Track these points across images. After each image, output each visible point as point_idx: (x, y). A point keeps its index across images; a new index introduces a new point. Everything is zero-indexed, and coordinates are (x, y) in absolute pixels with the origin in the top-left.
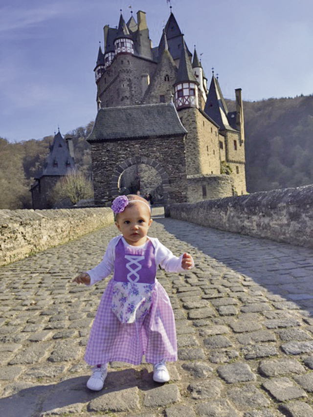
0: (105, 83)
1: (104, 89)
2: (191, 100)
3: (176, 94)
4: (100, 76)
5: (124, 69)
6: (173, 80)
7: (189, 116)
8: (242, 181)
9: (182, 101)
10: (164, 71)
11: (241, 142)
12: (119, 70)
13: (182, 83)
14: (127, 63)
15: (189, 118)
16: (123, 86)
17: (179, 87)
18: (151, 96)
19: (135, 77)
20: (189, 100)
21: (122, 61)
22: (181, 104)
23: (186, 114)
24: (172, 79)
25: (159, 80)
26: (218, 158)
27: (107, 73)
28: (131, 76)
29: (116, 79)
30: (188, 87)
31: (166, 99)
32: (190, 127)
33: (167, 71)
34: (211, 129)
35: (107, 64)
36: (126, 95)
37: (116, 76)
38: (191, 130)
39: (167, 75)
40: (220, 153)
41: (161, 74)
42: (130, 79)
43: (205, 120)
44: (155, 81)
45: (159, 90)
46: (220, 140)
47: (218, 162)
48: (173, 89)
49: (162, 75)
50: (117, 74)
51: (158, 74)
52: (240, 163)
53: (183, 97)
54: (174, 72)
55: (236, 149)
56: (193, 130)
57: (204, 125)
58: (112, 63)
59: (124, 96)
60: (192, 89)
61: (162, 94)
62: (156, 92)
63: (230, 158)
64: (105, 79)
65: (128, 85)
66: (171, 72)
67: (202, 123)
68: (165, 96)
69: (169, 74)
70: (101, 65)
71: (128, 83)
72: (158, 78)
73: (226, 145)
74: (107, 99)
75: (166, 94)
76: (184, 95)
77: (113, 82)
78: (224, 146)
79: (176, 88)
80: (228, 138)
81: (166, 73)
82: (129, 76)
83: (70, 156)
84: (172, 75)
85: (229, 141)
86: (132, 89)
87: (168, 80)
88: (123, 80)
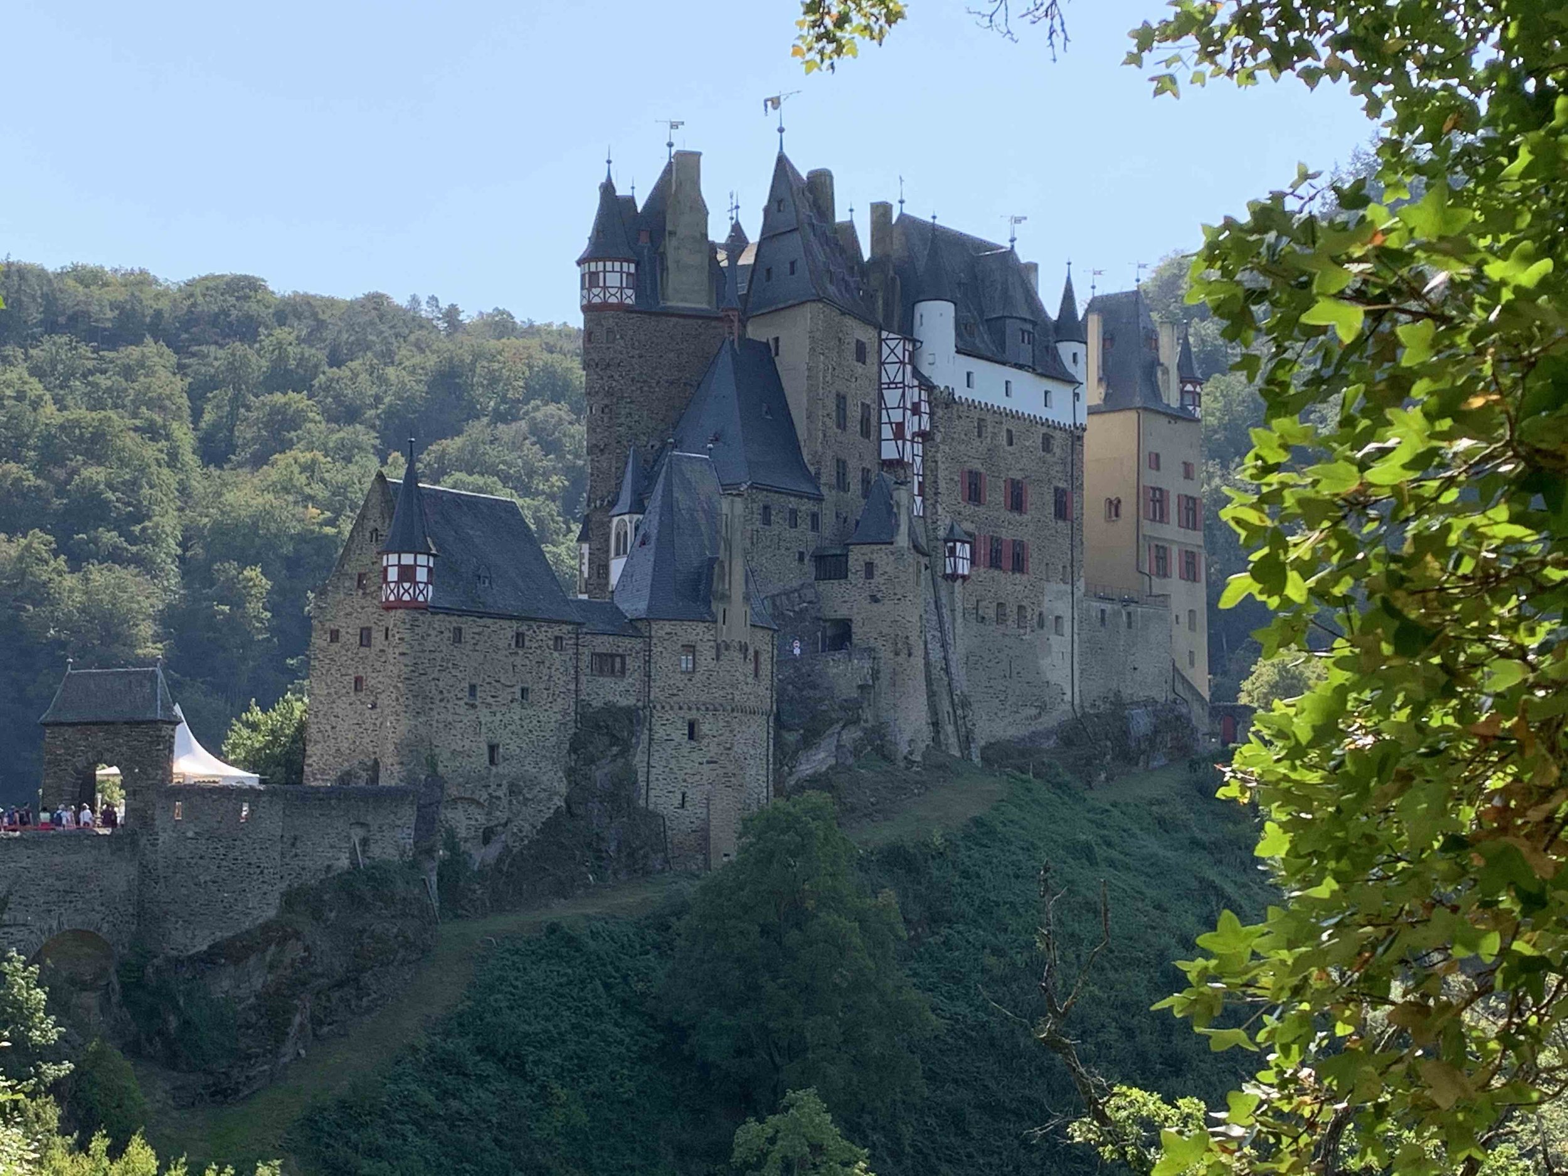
5: (597, 356)
6: (385, 540)
10: (371, 519)
11: (719, 646)
14: (606, 338)
20: (396, 591)
25: (361, 537)
26: (560, 706)
31: (368, 582)
33: (375, 521)
34: (521, 635)
39: (375, 529)
40: (577, 690)
43: (476, 622)
45: (358, 560)
46: (601, 650)
49: (366, 529)
52: (710, 708)
55: (694, 668)
57: (458, 639)
61: (363, 571)
62: (353, 564)
63: (658, 696)
66: (383, 523)
68: (368, 576)
69: (379, 528)
75: (370, 571)
78: (633, 664)
80: (655, 640)
81: (375, 524)
84: (384, 528)
85: (656, 649)
87: (377, 540)
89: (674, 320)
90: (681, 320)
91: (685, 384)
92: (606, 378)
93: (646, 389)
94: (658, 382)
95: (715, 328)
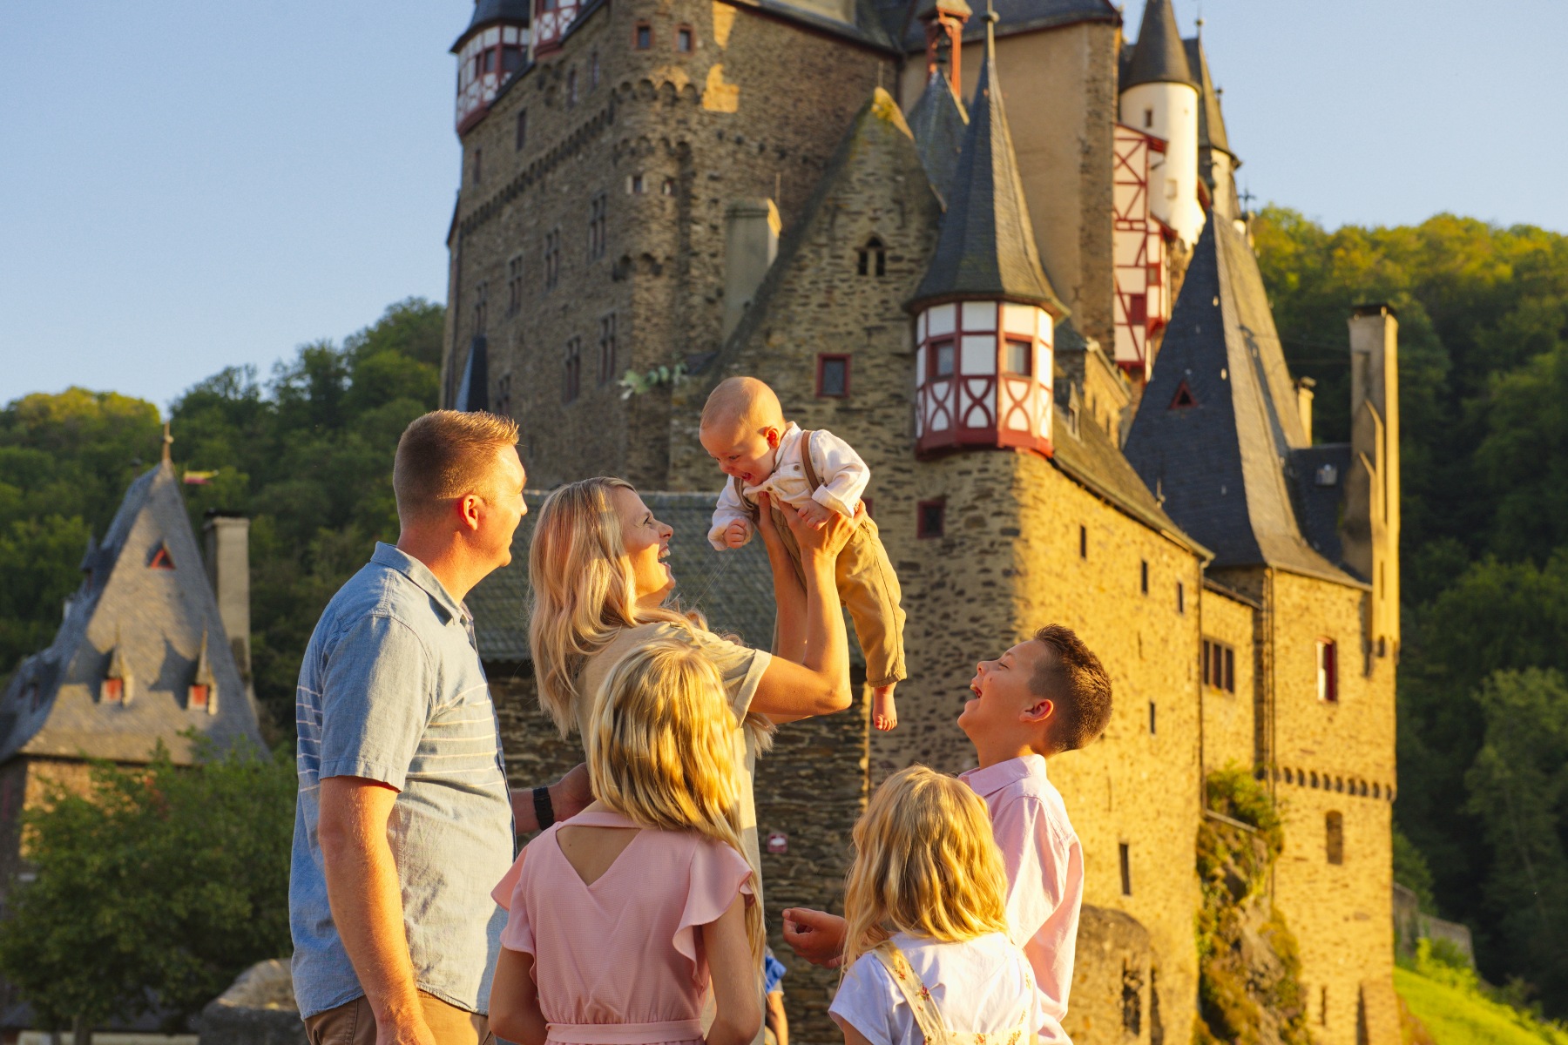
0: (520, 145)
1: (503, 181)
2: (1006, 404)
3: (922, 354)
4: (490, 96)
5: (657, 77)
6: (911, 272)
7: (985, 495)
8: (1360, 917)
9: (950, 404)
10: (859, 213)
11: (1370, 647)
12: (617, 84)
13: (959, 298)
14: (681, 41)
15: (986, 508)
16: (637, 180)
17: (939, 321)
18: (765, 357)
19: (720, 136)
20: (989, 402)
21: (644, 29)
22: (941, 423)
23: (969, 480)
24: (904, 265)
25: (826, 260)
26: (1185, 755)
27: (541, 85)
28: (693, 124)
29: (592, 130)
30: (992, 327)
31: (855, 380)
32: (989, 561)
33: (874, 219)
34: (1144, 566)
35: (544, 28)
36: (645, 248)
37: (596, 113)
38: (990, 584)
39: (875, 242)
40: (1201, 720)
41: (839, 233)
42: (683, 144)
43: (1099, 516)
44: (801, 269)
45: (816, 320)
46: (1209, 629)
47: (1187, 787)
48: (906, 325)
49: (845, 239)
50: (605, 106)
51: (818, 232)
52: (1358, 788)
53: (959, 380)
54: (916, 224)
55: (1332, 693)
56: (1000, 580)
57: (1083, 553)
58: (575, 28)
59: (631, 255)
60: (1012, 340)
61: (836, 349)
62: (799, 331)
63: (1285, 751)
64: (522, 115)
65: (670, 180)
66: (903, 226)
67: (1075, 537)
68: (853, 365)
69: (887, 238)
70: (502, 21)
71: (670, 170)
72: (820, 258)
73: (1260, 670)
74: (520, 251)
75: (861, 352)
76: (966, 369)
77: (574, 146)
78: (1244, 670)
79: (922, 320)
80: (1279, 620)
81: (875, 228)
82: (683, 122)
83: (220, 634)
84: (904, 241)
85: (1281, 641)
86: (695, 213)
87: (880, 271)
88: (633, 152)
89: (788, 34)
90: (801, 37)
91: (805, 160)
92: (673, 123)
93: (741, 156)
94: (762, 148)
95: (853, 61)
